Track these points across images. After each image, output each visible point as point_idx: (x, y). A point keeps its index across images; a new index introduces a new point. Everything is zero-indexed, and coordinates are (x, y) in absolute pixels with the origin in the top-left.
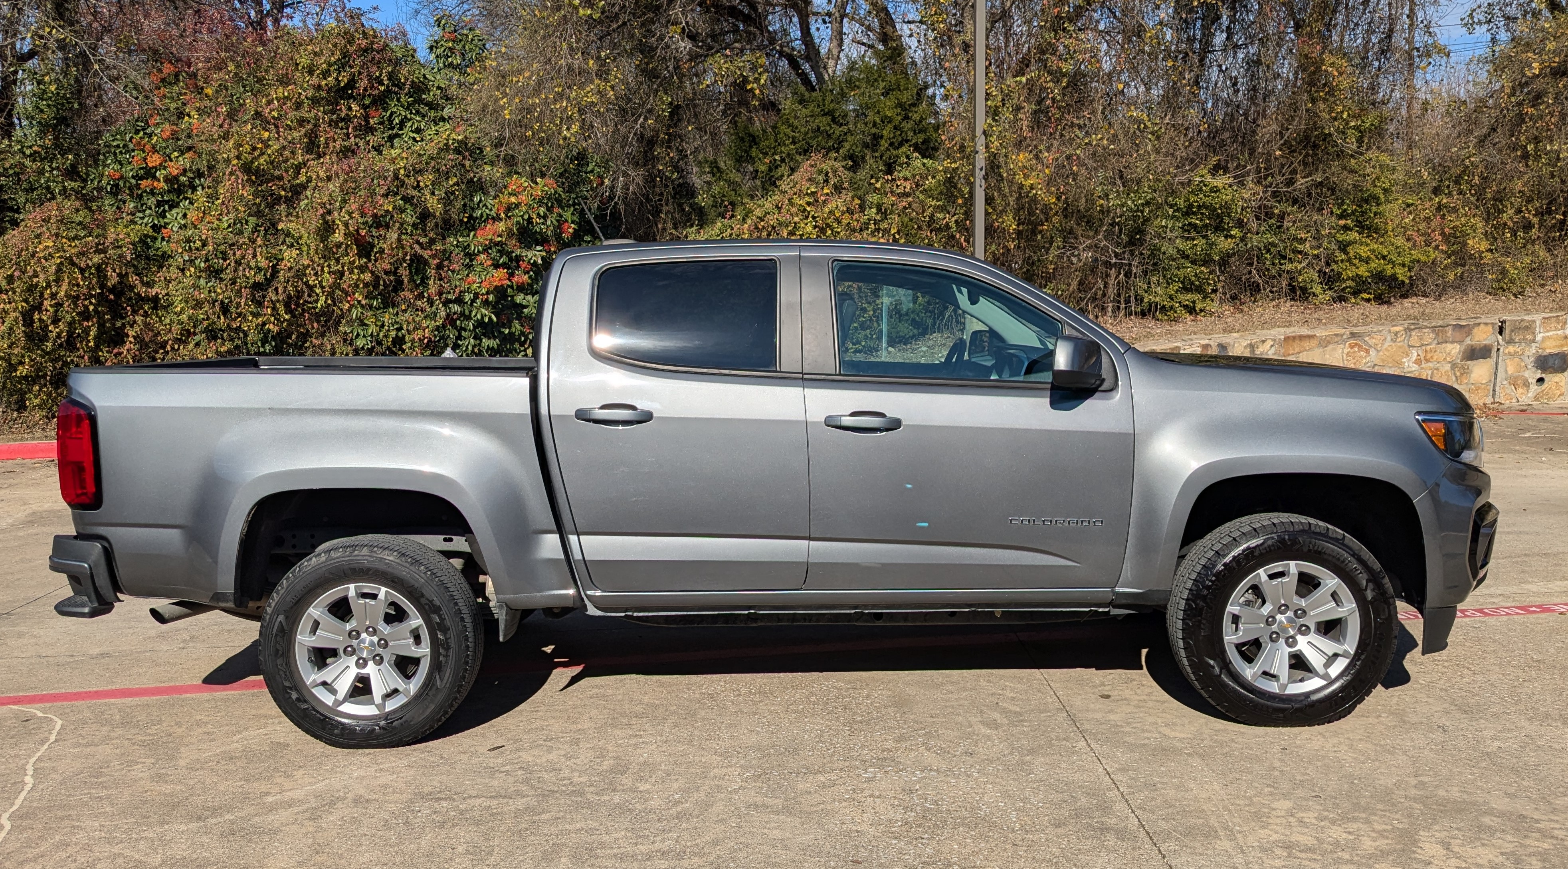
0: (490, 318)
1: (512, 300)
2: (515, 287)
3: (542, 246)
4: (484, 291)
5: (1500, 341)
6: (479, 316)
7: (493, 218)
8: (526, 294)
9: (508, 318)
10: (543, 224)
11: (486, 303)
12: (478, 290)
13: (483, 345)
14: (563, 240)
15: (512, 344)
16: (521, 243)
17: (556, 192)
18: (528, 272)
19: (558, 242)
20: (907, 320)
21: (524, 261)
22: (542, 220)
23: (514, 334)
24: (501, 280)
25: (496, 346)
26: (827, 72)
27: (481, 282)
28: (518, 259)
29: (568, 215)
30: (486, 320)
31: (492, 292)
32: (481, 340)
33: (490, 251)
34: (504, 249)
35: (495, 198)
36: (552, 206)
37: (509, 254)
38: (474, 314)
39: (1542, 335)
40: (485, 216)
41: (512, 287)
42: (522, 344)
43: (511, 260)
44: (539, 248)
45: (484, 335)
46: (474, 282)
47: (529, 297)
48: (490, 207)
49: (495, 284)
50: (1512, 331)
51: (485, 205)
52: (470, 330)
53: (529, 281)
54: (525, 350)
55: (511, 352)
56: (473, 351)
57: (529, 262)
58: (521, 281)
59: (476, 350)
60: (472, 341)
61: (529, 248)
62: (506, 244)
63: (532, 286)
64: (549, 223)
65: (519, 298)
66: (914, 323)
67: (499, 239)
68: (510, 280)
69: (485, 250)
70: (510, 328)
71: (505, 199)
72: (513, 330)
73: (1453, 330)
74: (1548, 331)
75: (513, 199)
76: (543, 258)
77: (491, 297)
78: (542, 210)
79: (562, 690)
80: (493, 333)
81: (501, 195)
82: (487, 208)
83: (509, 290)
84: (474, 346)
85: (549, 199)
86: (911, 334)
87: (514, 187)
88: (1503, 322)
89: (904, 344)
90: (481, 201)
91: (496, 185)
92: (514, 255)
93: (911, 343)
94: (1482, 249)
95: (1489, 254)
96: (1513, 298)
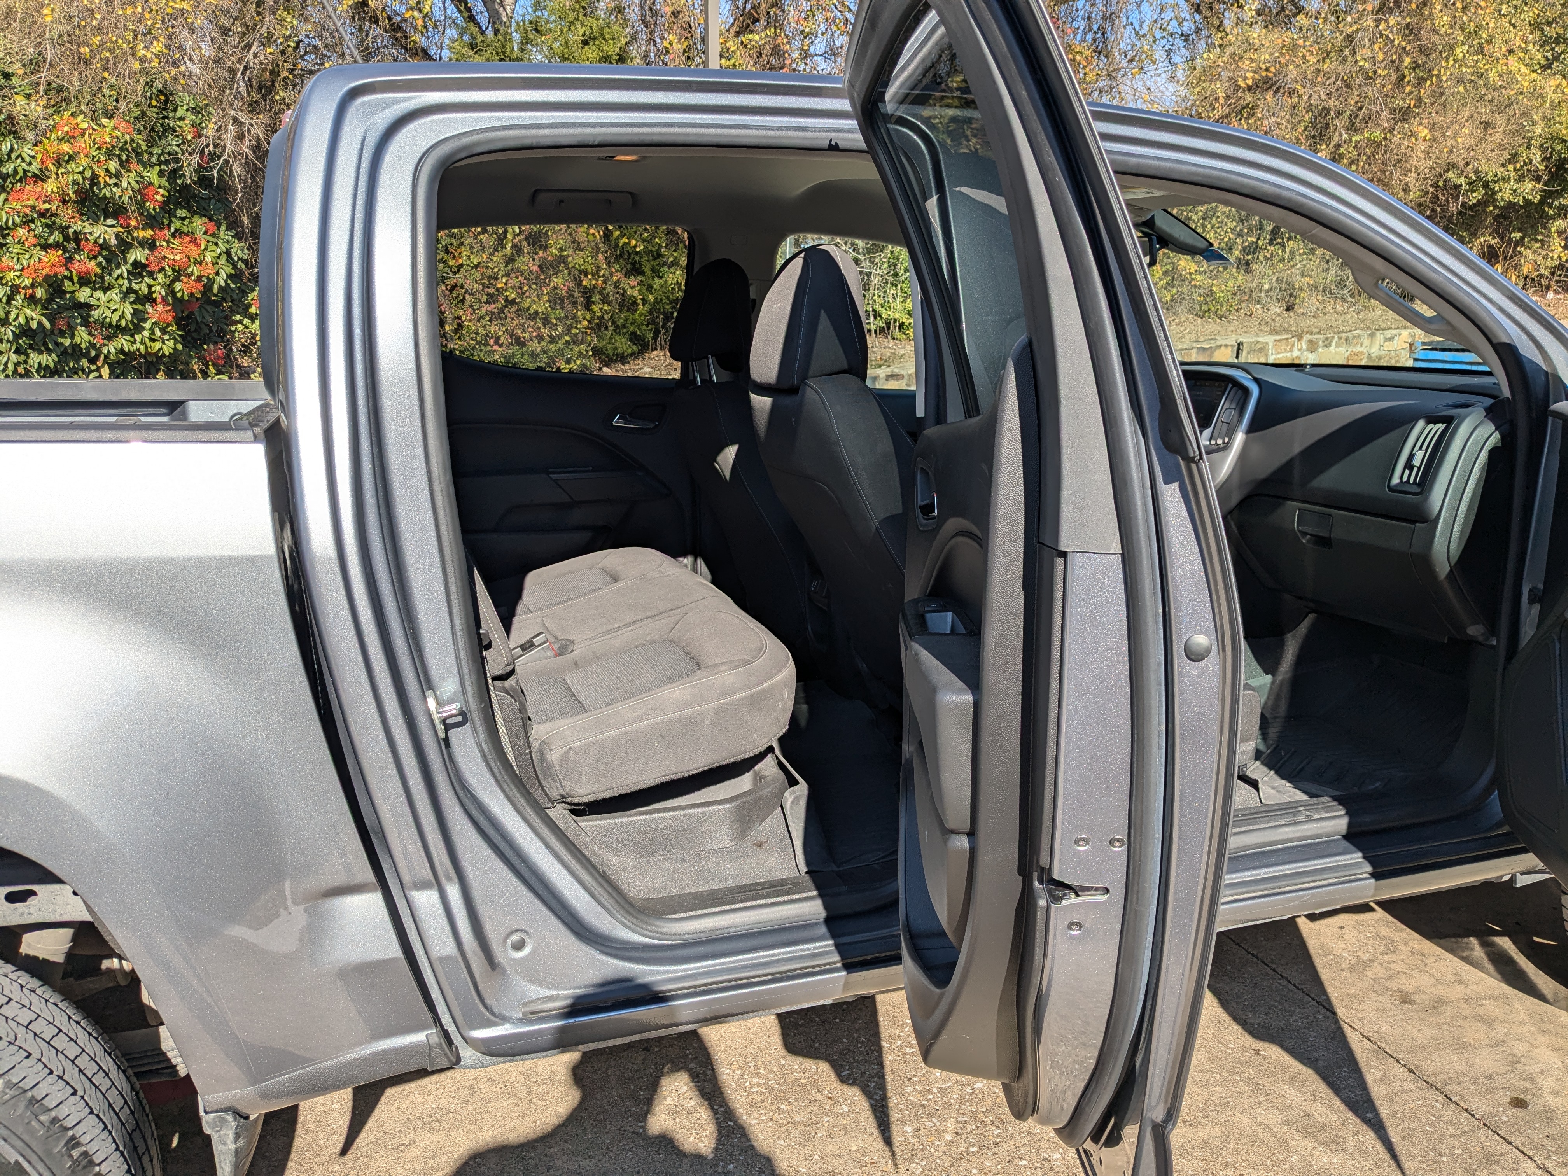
0: (40, 324)
1: (73, 298)
2: (76, 279)
3: (116, 218)
4: (27, 282)
6: (22, 320)
7: (35, 176)
8: (95, 289)
9: (69, 325)
10: (116, 185)
11: (32, 300)
12: (18, 281)
13: (31, 362)
14: (148, 211)
15: (77, 361)
16: (82, 214)
17: (132, 140)
18: (95, 257)
19: (141, 214)
20: (625, 334)
21: (87, 240)
22: (114, 180)
23: (79, 346)
24: (53, 265)
25: (52, 365)
26: (504, 9)
27: (22, 270)
28: (77, 238)
29: (152, 175)
30: (34, 325)
31: (41, 285)
32: (27, 356)
33: (32, 226)
34: (54, 223)
35: (36, 144)
36: (127, 161)
37: (64, 229)
38: (12, 316)
39: (1273, 357)
40: (21, 173)
41: (71, 279)
42: (93, 361)
43: (67, 238)
44: (110, 222)
45: (31, 347)
46: (10, 269)
47: (99, 294)
48: (28, 159)
49: (44, 272)
50: (1248, 353)
51: (20, 156)
52: (8, 341)
53: (98, 270)
54: (98, 370)
55: (76, 373)
56: (15, 371)
57: (96, 242)
58: (84, 270)
59: (21, 370)
60: (14, 357)
61: (96, 221)
62: (56, 215)
63: (102, 278)
64: (124, 184)
65: (83, 295)
66: (634, 338)
67: (47, 206)
68: (67, 269)
69: (27, 222)
70: (72, 337)
71: (52, 145)
72: (77, 340)
74: (1279, 353)
75: (65, 147)
76: (117, 236)
77: (40, 293)
78: (113, 165)
79: (344, 1152)
80: (45, 344)
81: (46, 141)
82: (23, 160)
83: (67, 283)
84: (17, 364)
85: (122, 149)
86: (630, 351)
87: (66, 129)
88: (1240, 344)
89: (623, 364)
90: (12, 150)
91: (36, 126)
92: (71, 231)
93: (629, 362)
94: (1192, 270)
95: (1198, 276)
96: (1218, 320)
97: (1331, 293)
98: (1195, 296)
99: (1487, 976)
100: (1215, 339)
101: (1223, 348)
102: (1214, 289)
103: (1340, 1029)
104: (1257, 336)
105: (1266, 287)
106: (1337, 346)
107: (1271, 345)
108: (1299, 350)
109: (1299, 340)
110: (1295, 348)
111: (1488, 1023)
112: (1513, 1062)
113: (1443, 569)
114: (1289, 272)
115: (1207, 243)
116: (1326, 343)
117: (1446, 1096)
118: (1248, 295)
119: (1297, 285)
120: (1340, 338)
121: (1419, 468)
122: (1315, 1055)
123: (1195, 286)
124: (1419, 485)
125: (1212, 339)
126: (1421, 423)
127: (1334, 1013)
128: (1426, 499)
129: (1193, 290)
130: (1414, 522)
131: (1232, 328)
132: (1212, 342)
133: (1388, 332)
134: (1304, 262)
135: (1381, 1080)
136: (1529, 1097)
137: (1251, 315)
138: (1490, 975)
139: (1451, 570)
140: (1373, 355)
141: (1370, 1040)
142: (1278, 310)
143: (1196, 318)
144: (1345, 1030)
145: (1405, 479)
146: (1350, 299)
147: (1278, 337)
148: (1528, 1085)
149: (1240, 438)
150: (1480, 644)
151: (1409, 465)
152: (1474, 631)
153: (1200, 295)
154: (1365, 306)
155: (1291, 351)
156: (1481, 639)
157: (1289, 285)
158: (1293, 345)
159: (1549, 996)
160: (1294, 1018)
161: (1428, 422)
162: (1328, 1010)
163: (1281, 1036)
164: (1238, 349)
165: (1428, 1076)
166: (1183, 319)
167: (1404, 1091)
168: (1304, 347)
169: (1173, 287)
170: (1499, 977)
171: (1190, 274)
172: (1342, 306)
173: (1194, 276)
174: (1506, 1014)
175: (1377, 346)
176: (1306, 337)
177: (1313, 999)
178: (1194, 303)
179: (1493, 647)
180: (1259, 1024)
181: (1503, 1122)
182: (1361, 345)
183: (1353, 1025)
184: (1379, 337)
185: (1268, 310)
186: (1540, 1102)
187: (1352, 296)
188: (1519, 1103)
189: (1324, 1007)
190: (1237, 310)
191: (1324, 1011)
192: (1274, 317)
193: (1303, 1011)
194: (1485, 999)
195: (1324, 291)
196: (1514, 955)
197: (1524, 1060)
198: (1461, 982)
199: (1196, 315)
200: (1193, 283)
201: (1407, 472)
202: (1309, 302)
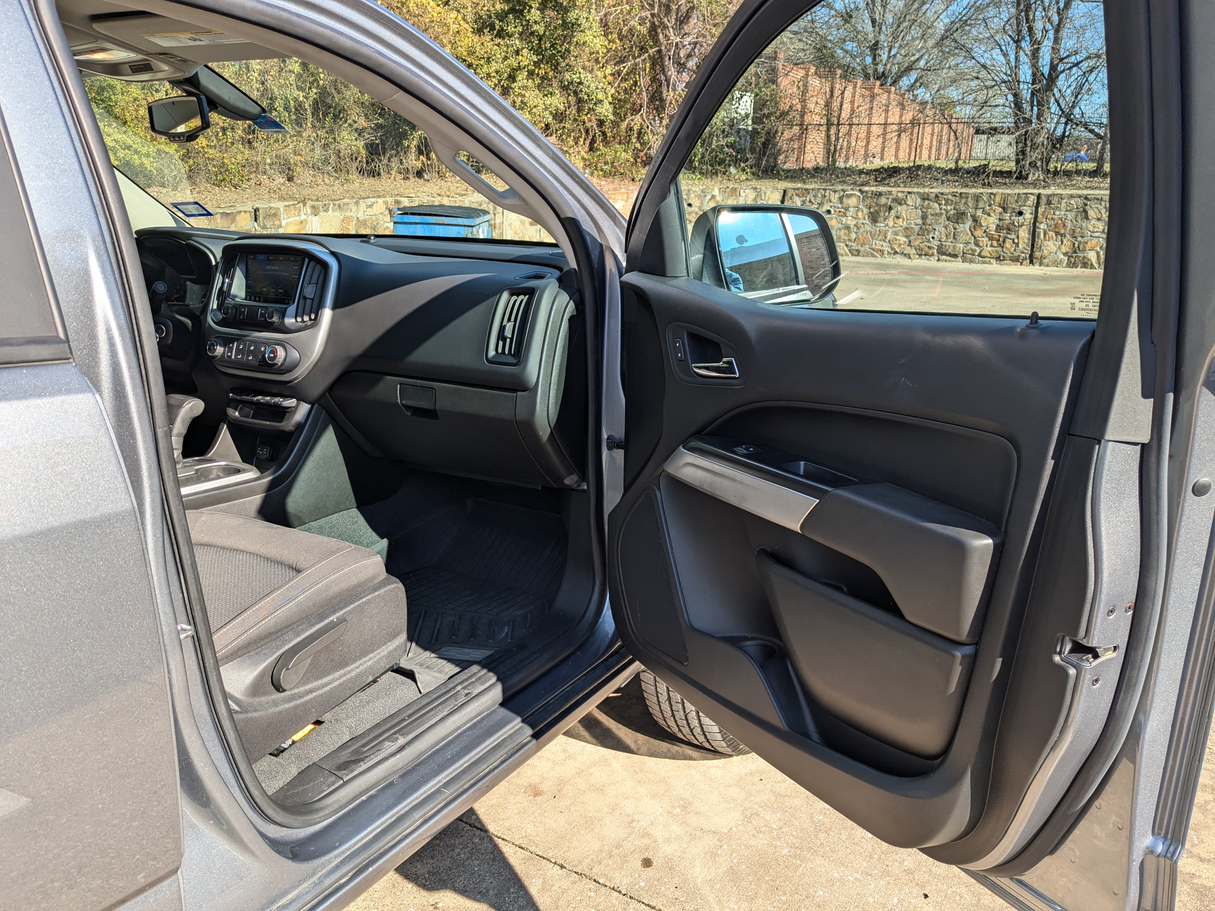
5: (256, 226)
39: (285, 221)
50: (264, 218)
73: (221, 218)
74: (289, 217)
88: (256, 210)
94: (204, 144)
95: (210, 150)
96: (233, 189)
97: (319, 169)
98: (210, 167)
99: (586, 744)
100: (235, 206)
101: (242, 213)
102: (226, 161)
103: (496, 846)
104: (269, 202)
105: (268, 161)
106: (334, 211)
107: (282, 210)
108: (305, 214)
109: (304, 206)
110: (302, 213)
111: (600, 790)
112: (629, 823)
113: (544, 430)
114: (283, 151)
115: (259, 108)
116: (325, 208)
117: (595, 881)
118: (256, 167)
119: (292, 161)
120: (334, 205)
121: (512, 339)
122: (485, 885)
123: (209, 158)
124: (514, 356)
125: (231, 206)
126: (505, 295)
127: (486, 831)
128: (525, 367)
129: (207, 162)
130: (515, 391)
131: (247, 196)
132: (232, 208)
133: (368, 200)
134: (295, 144)
135: (543, 889)
136: (651, 853)
137: (260, 185)
138: (588, 742)
139: (552, 432)
140: (360, 219)
141: (522, 848)
142: (281, 180)
143: (214, 187)
144: (500, 845)
145: (500, 351)
146: (335, 174)
147: (287, 203)
148: (647, 841)
149: (327, 314)
150: (573, 490)
151: (501, 336)
152: (570, 480)
153: (214, 166)
154: (346, 179)
155: (299, 215)
156: (575, 486)
157: (286, 160)
158: (300, 210)
159: (633, 746)
160: (457, 851)
161: (512, 295)
162: (481, 830)
163: (451, 877)
164: (255, 215)
165: (575, 866)
166: (202, 188)
167: (564, 891)
168: (309, 211)
169: (189, 158)
170: (594, 741)
171: (203, 148)
172: (329, 179)
173: (206, 150)
174: (609, 776)
175: (362, 212)
176: (309, 203)
177: (466, 823)
178: (210, 173)
179: (584, 491)
180: (429, 872)
181: (643, 889)
182: (351, 211)
183: (505, 837)
184: (363, 204)
185: (274, 180)
186: (660, 855)
187: (336, 171)
188: (647, 863)
189: (478, 829)
190: (248, 180)
191: (478, 832)
192: (279, 186)
193: (461, 840)
194: (591, 767)
195: (313, 167)
196: (597, 715)
197: (636, 817)
198: (570, 757)
199: (214, 184)
200: (206, 156)
201: (501, 343)
202: (305, 176)
